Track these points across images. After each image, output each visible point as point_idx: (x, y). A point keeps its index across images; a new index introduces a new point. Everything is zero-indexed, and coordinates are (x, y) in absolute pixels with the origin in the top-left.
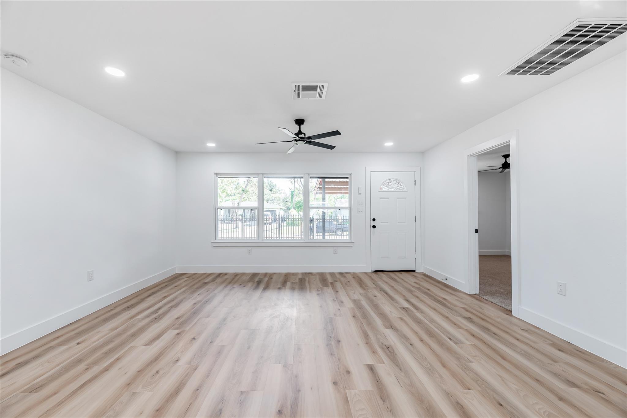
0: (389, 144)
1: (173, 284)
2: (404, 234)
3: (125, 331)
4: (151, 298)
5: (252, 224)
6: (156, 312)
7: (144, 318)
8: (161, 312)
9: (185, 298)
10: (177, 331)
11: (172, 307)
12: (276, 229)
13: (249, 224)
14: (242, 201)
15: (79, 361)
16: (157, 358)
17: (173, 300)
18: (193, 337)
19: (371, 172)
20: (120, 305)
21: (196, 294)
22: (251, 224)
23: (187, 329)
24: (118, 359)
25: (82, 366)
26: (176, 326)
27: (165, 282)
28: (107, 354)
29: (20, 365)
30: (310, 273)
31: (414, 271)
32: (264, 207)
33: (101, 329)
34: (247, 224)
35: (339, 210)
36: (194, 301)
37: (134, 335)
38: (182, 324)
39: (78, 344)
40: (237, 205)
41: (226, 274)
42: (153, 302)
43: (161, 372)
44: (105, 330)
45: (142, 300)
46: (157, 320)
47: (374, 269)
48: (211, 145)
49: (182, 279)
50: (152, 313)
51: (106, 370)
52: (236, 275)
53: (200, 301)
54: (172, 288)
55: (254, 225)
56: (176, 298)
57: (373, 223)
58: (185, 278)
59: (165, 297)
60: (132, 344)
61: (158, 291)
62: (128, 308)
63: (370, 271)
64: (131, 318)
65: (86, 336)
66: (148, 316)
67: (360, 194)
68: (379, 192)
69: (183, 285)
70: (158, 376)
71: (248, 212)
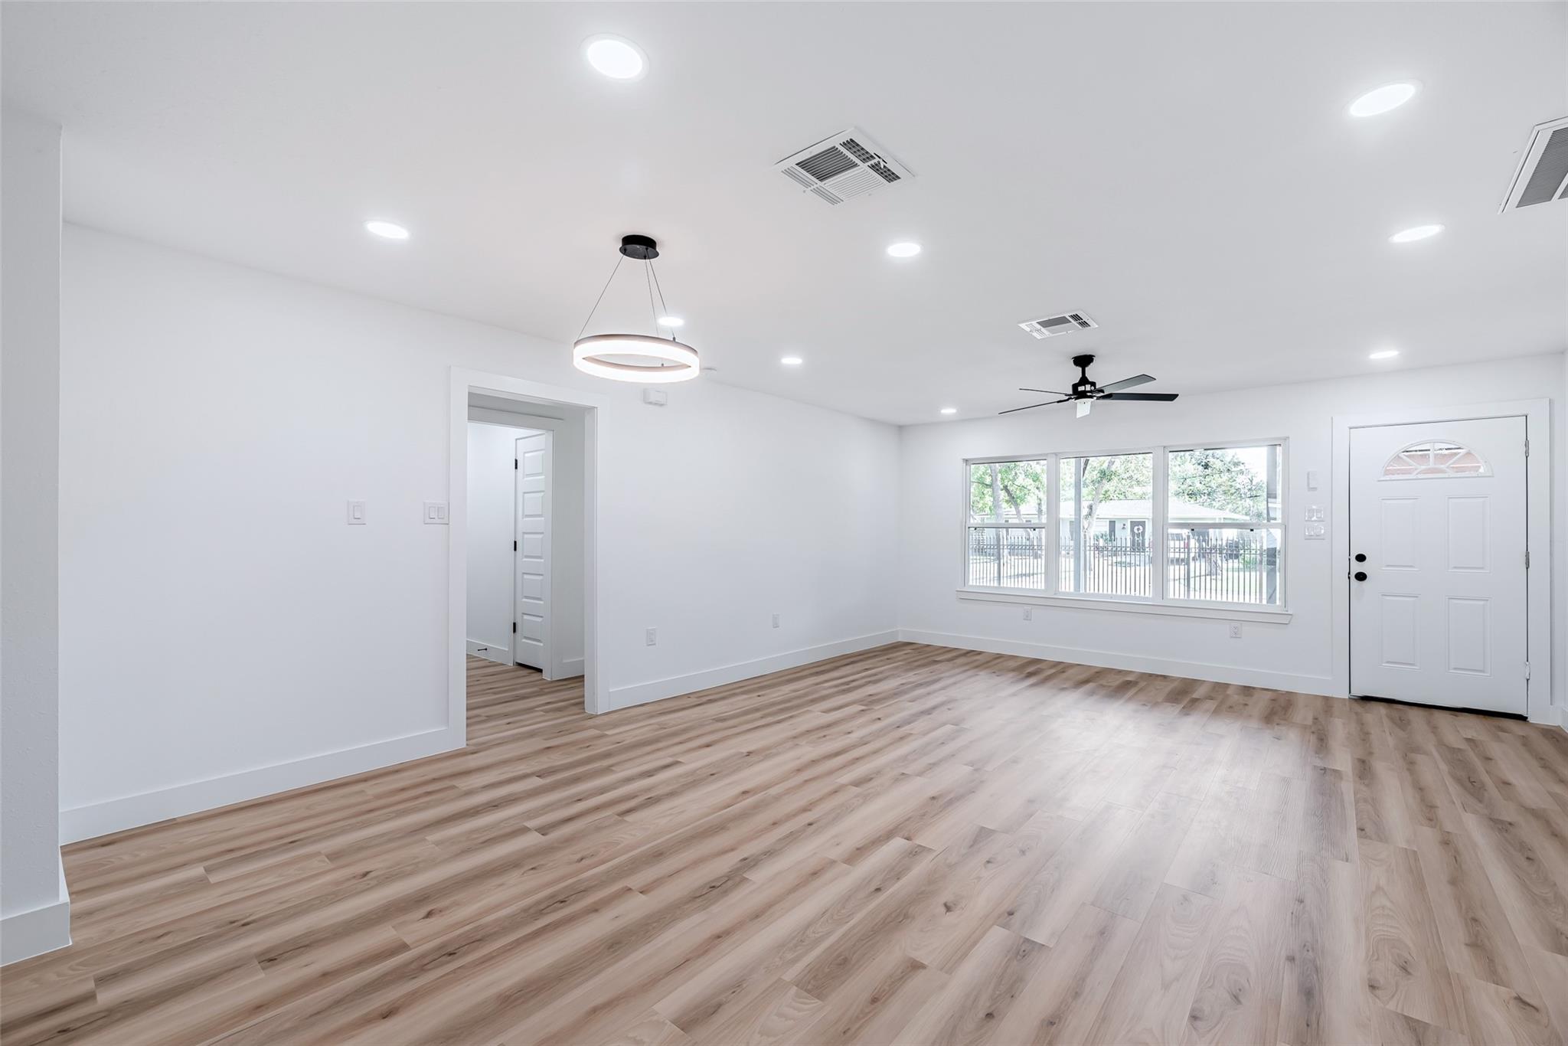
0: (1385, 354)
1: (885, 655)
2: (1482, 603)
3: (806, 695)
4: (848, 667)
5: (1133, 562)
6: (847, 683)
7: (831, 687)
8: (854, 684)
9: (893, 675)
10: (863, 708)
11: (870, 682)
12: (1203, 578)
13: (1124, 560)
14: (1101, 502)
15: (757, 710)
16: (829, 726)
17: (875, 675)
18: (879, 717)
19: (1350, 428)
20: (809, 669)
21: (911, 674)
22: (1128, 560)
23: (876, 708)
24: (791, 717)
25: (758, 715)
26: (865, 703)
27: (875, 652)
28: (782, 711)
29: (710, 701)
30: (1161, 676)
31: (1522, 718)
32: (1169, 515)
33: (783, 688)
34: (1119, 559)
35: (1252, 530)
36: (904, 681)
37: (814, 701)
38: (872, 702)
39: (759, 696)
40: (1087, 510)
41: (980, 653)
42: (849, 672)
43: (827, 737)
44: (786, 690)
45: (837, 668)
46: (844, 692)
47: (1359, 691)
48: (949, 411)
49: (904, 650)
50: (842, 684)
51: (779, 722)
52: (999, 656)
53: (913, 682)
54: (882, 661)
55: (1138, 563)
56: (881, 672)
57: (1357, 567)
58: (908, 650)
59: (867, 669)
60: (809, 708)
61: (861, 660)
62: (817, 674)
63: (1346, 696)
64: (817, 684)
65: (768, 691)
66: (836, 686)
67: (1315, 489)
68: (1379, 481)
69: (900, 659)
70: (824, 739)
71: (1123, 528)
